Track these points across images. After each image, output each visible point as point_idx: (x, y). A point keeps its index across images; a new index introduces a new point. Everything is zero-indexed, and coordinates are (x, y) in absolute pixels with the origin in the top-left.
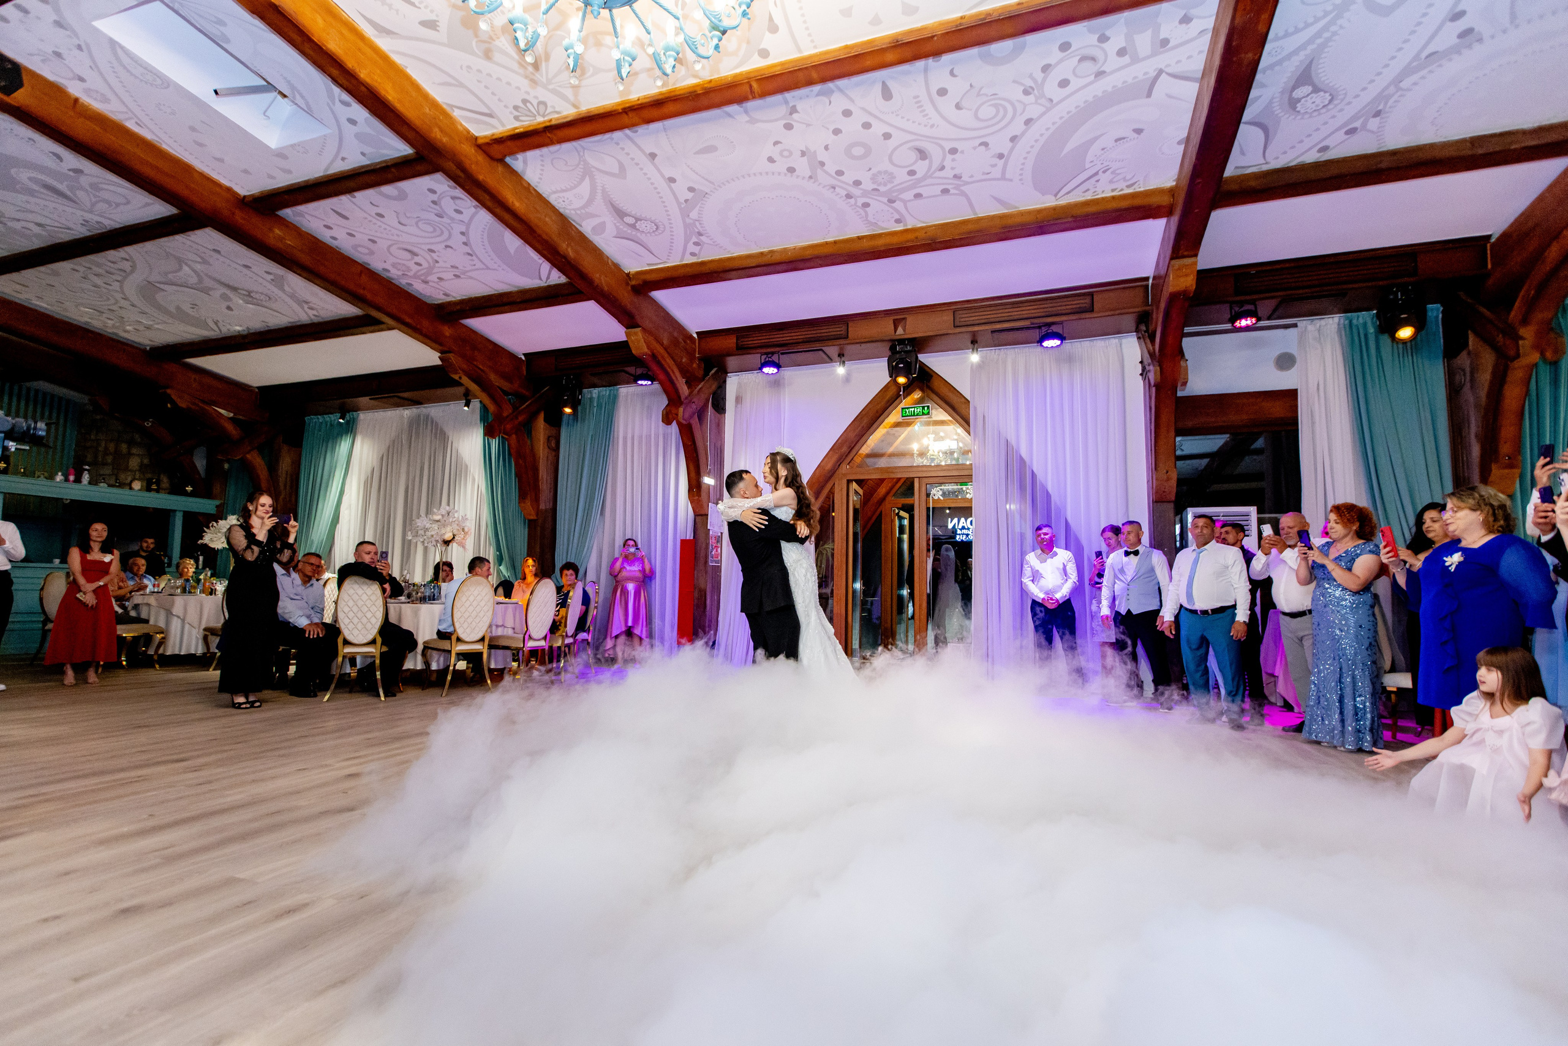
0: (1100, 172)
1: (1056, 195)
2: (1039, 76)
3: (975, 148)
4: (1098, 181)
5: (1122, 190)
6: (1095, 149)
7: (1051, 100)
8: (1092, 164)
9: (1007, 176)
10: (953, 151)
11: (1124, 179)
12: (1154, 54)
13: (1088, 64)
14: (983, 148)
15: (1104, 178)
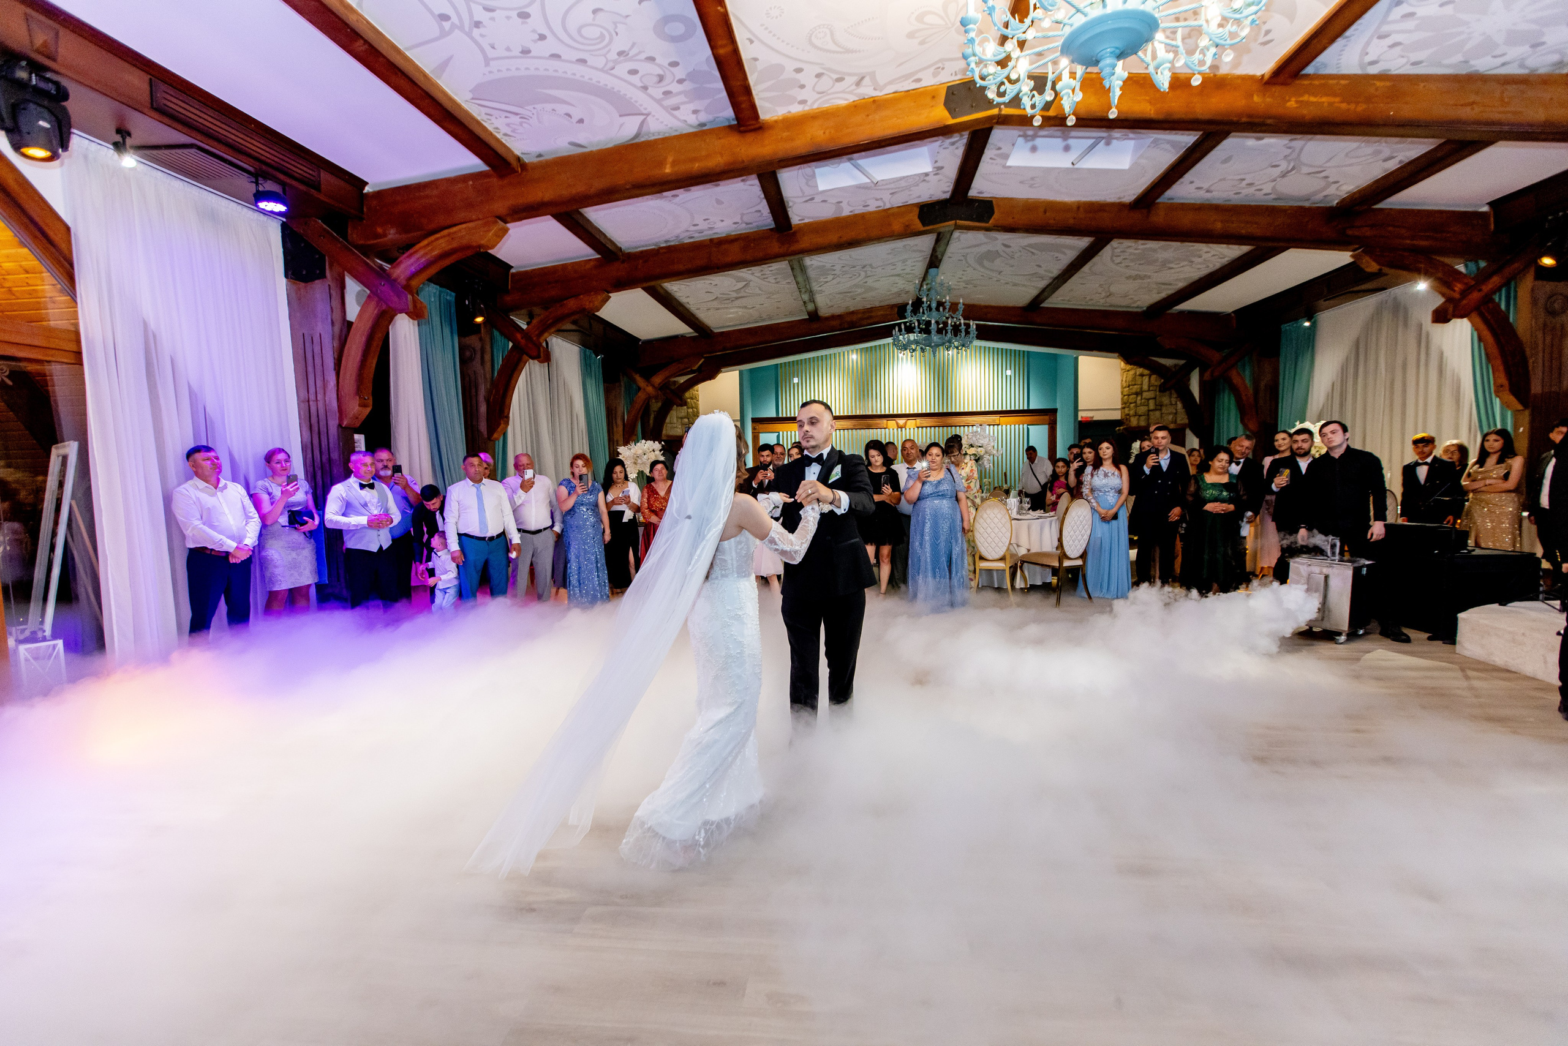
0: (519, 116)
1: (473, 99)
2: (643, 56)
3: (534, 31)
4: (506, 117)
5: (499, 133)
6: (549, 107)
7: (613, 68)
8: (532, 110)
9: (492, 63)
10: (524, 16)
11: (514, 131)
12: (665, 108)
13: (656, 79)
14: (538, 37)
15: (516, 119)
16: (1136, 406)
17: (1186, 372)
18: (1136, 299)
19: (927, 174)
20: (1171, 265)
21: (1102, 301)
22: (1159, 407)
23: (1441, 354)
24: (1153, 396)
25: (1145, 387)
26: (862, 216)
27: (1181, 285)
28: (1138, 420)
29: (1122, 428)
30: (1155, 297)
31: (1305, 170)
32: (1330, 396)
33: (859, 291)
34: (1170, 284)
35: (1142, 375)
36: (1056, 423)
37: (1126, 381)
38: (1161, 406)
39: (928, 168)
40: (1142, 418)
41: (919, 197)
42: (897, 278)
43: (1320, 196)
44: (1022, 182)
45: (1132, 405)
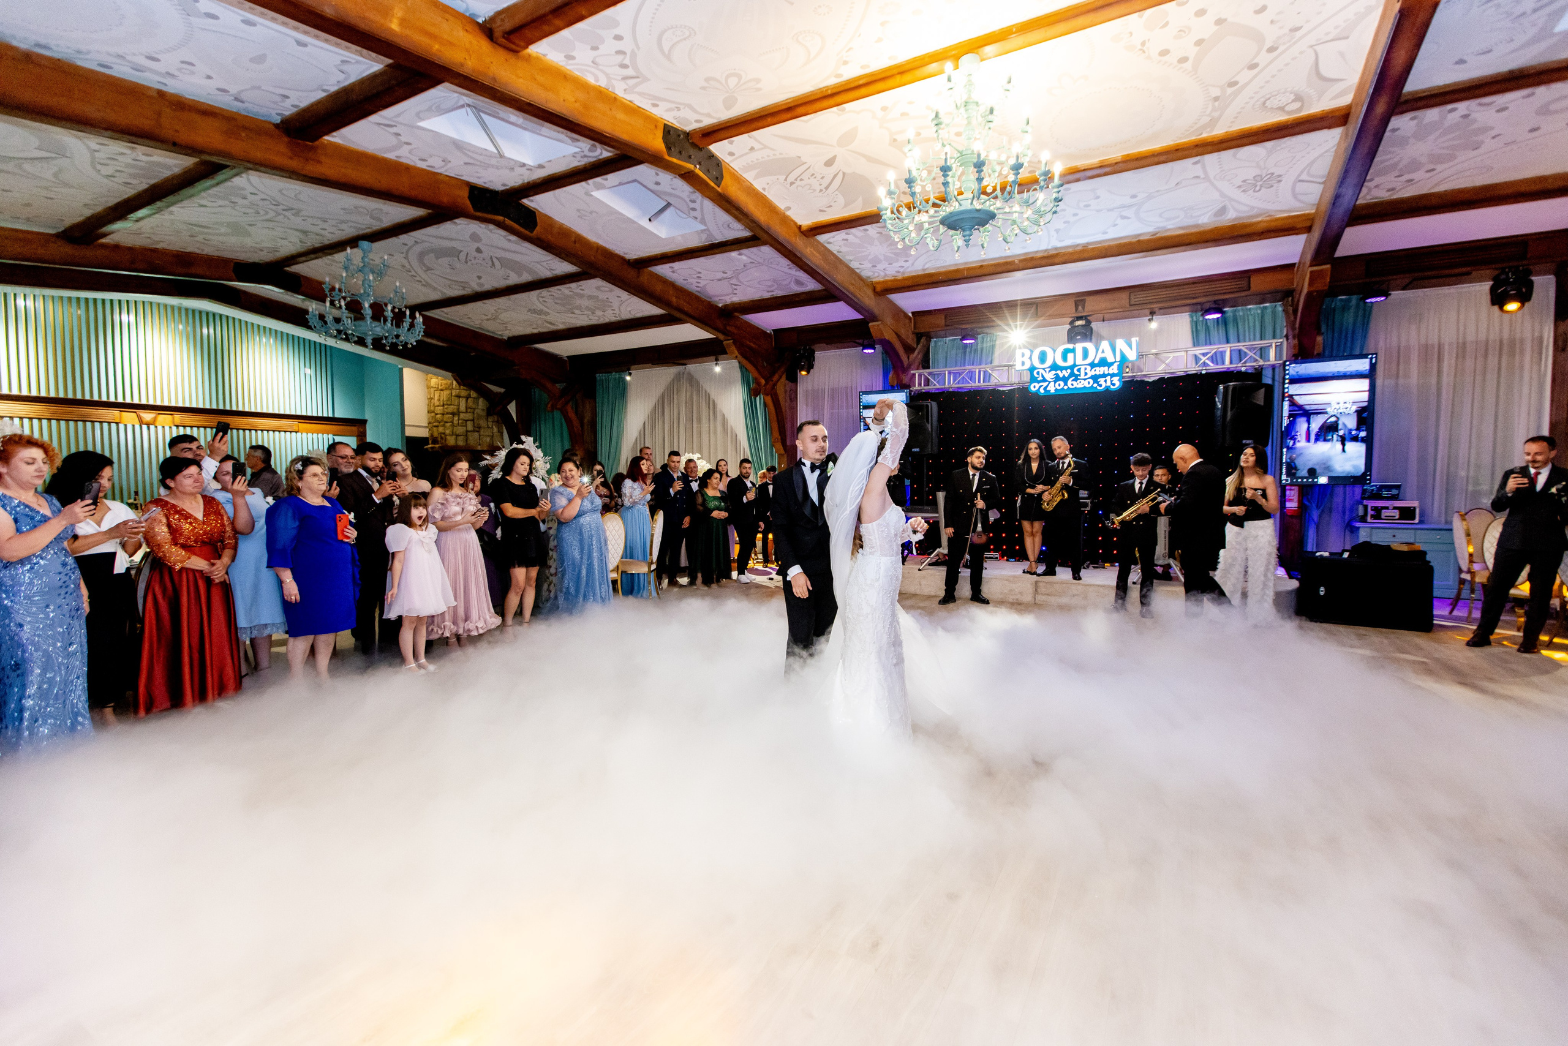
16: (453, 425)
17: (505, 399)
18: (509, 327)
19: (524, 165)
20: (576, 311)
21: (477, 322)
22: (477, 429)
23: (724, 415)
24: (471, 418)
25: (463, 408)
26: (407, 168)
27: (561, 327)
28: (456, 439)
29: (437, 446)
30: (529, 331)
31: (734, 281)
32: (642, 433)
33: (223, 230)
34: (554, 324)
35: (459, 397)
36: (365, 436)
37: (439, 400)
38: (480, 428)
39: (530, 162)
40: (461, 438)
41: (479, 178)
42: (298, 234)
43: (717, 299)
44: (578, 210)
45: (448, 425)
